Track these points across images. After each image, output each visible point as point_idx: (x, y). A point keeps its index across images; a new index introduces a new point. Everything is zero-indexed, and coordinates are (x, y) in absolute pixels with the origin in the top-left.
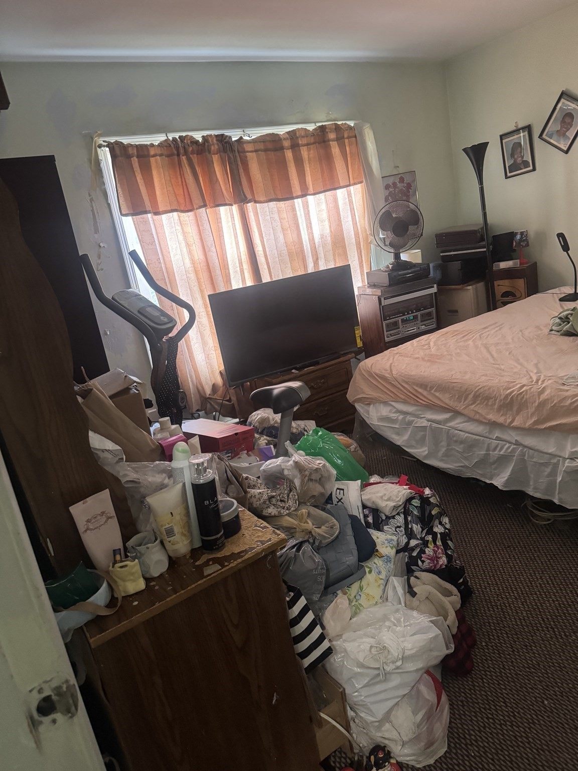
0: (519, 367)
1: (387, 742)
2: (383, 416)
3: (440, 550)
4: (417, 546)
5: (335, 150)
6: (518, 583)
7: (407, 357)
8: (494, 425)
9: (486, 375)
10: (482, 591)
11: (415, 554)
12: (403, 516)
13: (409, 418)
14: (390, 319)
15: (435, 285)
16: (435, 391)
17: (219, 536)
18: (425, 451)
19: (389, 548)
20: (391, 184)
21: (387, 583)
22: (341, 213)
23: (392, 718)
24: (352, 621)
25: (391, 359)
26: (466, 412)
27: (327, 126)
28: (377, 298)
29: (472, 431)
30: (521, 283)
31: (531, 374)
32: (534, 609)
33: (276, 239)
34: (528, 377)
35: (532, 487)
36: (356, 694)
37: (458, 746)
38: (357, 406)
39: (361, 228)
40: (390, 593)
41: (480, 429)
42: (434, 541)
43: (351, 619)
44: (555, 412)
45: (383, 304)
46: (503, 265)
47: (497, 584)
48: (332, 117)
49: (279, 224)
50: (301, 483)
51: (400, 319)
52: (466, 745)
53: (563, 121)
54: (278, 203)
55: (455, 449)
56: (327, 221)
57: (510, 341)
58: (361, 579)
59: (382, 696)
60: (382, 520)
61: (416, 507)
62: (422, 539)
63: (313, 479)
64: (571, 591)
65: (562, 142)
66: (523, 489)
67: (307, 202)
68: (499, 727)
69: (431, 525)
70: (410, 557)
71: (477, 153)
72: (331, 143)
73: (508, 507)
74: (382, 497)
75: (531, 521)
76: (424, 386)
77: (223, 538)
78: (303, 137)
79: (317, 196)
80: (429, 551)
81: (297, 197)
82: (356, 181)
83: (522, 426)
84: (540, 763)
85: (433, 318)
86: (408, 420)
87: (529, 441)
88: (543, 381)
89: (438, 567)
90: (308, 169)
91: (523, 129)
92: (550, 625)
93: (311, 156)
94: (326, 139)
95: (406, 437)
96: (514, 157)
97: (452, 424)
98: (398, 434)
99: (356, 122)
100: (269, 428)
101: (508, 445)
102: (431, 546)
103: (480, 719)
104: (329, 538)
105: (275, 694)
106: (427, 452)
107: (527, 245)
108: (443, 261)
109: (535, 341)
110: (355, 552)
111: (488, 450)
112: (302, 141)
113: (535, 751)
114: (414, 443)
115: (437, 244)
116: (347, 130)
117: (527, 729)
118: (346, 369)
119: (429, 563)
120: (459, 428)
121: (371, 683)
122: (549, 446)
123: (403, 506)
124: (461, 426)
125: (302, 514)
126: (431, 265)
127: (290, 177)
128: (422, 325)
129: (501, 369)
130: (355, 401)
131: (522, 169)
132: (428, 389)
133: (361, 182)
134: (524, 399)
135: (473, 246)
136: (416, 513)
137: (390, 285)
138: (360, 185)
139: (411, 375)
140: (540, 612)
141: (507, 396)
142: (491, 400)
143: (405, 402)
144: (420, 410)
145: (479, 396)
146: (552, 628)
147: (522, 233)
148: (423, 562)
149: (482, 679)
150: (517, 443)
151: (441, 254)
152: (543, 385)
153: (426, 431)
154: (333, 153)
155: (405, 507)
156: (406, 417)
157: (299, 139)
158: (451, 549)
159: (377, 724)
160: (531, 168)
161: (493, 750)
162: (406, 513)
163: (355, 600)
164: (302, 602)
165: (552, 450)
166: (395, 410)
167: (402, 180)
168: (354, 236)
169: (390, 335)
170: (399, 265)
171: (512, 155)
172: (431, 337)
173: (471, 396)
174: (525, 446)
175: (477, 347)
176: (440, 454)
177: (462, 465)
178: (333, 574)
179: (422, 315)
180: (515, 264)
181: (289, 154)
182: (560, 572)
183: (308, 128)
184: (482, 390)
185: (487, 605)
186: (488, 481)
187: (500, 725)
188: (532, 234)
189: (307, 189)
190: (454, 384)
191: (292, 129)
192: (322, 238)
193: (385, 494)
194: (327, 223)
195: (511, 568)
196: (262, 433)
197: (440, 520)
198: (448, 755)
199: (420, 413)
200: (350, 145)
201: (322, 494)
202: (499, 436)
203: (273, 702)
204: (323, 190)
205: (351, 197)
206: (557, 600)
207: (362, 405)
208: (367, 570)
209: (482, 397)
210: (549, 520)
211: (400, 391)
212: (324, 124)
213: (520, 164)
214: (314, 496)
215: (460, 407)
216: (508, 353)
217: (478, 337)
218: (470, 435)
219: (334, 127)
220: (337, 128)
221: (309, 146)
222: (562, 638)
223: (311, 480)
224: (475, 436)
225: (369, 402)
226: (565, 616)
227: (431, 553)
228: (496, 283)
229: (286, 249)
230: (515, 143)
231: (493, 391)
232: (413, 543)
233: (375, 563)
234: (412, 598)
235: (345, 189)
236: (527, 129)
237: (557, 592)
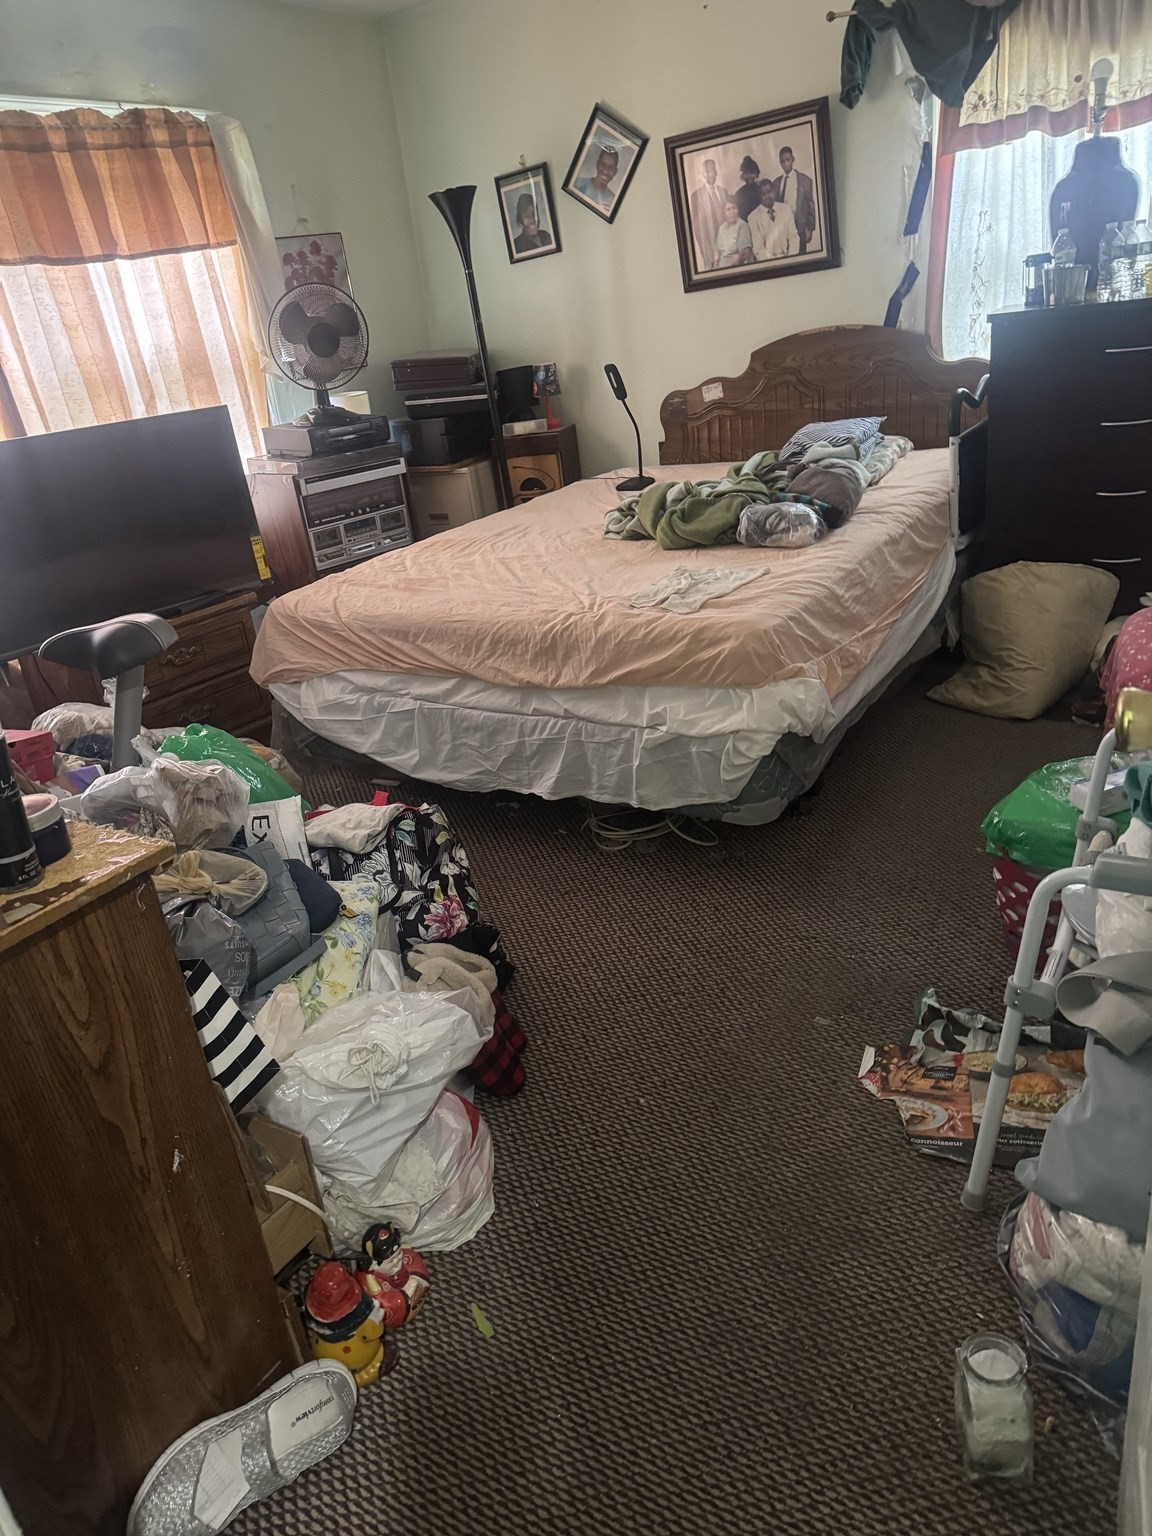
0: (561, 588)
1: (391, 1213)
2: (328, 701)
3: (454, 904)
4: (414, 901)
5: (170, 167)
6: (585, 943)
7: (365, 585)
8: (528, 689)
9: (508, 604)
10: (530, 966)
11: (411, 916)
12: (386, 852)
13: (379, 699)
14: (322, 524)
15: (402, 460)
16: (425, 640)
17: (26, 854)
18: (414, 756)
19: (366, 902)
20: (294, 255)
21: (366, 962)
22: (195, 303)
23: (398, 1173)
24: (308, 1032)
25: (335, 590)
26: (479, 672)
27: (147, 113)
28: (290, 481)
29: (493, 706)
30: (552, 462)
31: (582, 597)
32: (614, 975)
33: (51, 347)
34: (576, 602)
35: (595, 787)
36: (330, 1141)
37: (512, 1200)
38: (273, 689)
39: (241, 339)
40: (374, 977)
41: (504, 700)
42: (444, 889)
43: (305, 1028)
44: (622, 654)
45: (304, 493)
46: (520, 428)
47: (553, 951)
48: (159, 95)
49: (55, 314)
50: (178, 807)
51: (341, 524)
52: (525, 1196)
53: (600, 164)
54: (49, 267)
55: (465, 744)
56: (166, 316)
57: (543, 552)
58: (317, 959)
59: (378, 1135)
60: (348, 866)
61: (409, 833)
62: (422, 888)
63: (202, 800)
64: (666, 938)
65: (601, 201)
66: (582, 793)
67: (117, 273)
68: (574, 1155)
69: (436, 863)
70: (404, 923)
71: (457, 205)
72: (158, 149)
73: (561, 834)
74: (343, 825)
75: (597, 848)
76: (402, 634)
77: (36, 862)
78: (94, 129)
79: (138, 261)
80: (436, 908)
81: (94, 259)
82: (221, 239)
83: (574, 683)
84: (640, 1187)
85: (404, 525)
86: (379, 703)
87: (586, 708)
88: (601, 605)
89: (454, 932)
90: (112, 200)
91: (534, 169)
92: (639, 991)
93: (117, 172)
94: (147, 141)
95: (377, 736)
96: (522, 223)
97: (457, 699)
98: (361, 732)
99: (211, 114)
100: (84, 739)
101: (553, 721)
102: (439, 898)
103: (543, 1152)
104: (249, 898)
105: (176, 1153)
106: (417, 758)
107: (558, 391)
108: (413, 417)
109: (582, 550)
110: (304, 915)
111: (522, 734)
112: (92, 138)
113: (631, 1172)
114: (391, 745)
115: (397, 382)
116: (191, 127)
117: (617, 1146)
118: (240, 625)
119: (438, 928)
120: (471, 705)
121: (355, 1116)
122: (617, 712)
123: (384, 834)
124: (473, 700)
125: (188, 860)
126: (391, 424)
127: (73, 213)
128: (385, 539)
129: (531, 594)
130: (266, 681)
131: (537, 247)
132: (411, 639)
133: (232, 243)
134: (574, 637)
135: (465, 388)
136: (408, 842)
137: (315, 455)
138: (229, 248)
139: (377, 617)
140: (623, 977)
141: (546, 634)
142: (520, 646)
143: (369, 670)
144: (398, 682)
145: (499, 641)
146: (642, 995)
147: (547, 369)
148: (427, 928)
149: (541, 1094)
150: (568, 715)
151: (407, 403)
152: (602, 611)
153: (412, 719)
154: (166, 172)
155: (388, 836)
156: (374, 697)
157: (86, 132)
158: (472, 900)
159: (372, 1185)
160: (553, 246)
161: (568, 1190)
162: (391, 845)
163: (310, 997)
164: (212, 984)
165: (621, 716)
166: (352, 687)
167: (316, 249)
168: (228, 355)
169: (326, 556)
170: (328, 416)
171: (519, 220)
172: (405, 553)
173: (486, 643)
174: (581, 719)
175: (488, 564)
176: (442, 756)
177: (480, 769)
178: (264, 957)
179: (383, 519)
180: (539, 426)
181: (64, 163)
182: (648, 915)
183: (104, 111)
184: (504, 629)
185: (540, 985)
186: (525, 791)
187: (576, 1152)
188: (563, 371)
189: (115, 244)
190: (455, 625)
191: (68, 108)
192: (158, 353)
193: (349, 820)
194: (166, 321)
195: (573, 923)
196: (69, 751)
197: (450, 854)
198: (496, 1219)
199: (399, 686)
200: (200, 162)
201: (225, 828)
202: (538, 707)
203: (175, 1168)
204: (150, 249)
205: (214, 270)
206: (647, 955)
207: (284, 686)
208: (329, 943)
209: (505, 641)
210: (625, 843)
211: (356, 649)
212: (140, 107)
213: (534, 236)
214: (208, 832)
215: (468, 664)
216: (541, 569)
217: (489, 549)
218: (489, 714)
219: (162, 117)
220: (170, 121)
221: (109, 151)
222: (658, 1007)
223: (200, 800)
224: (498, 715)
225: (296, 677)
226: (661, 975)
227: (441, 911)
228: (511, 463)
229: (78, 370)
230: (523, 195)
231: (523, 630)
232: (407, 896)
233: (341, 929)
234: (413, 983)
235: (199, 253)
236: (541, 170)
237: (646, 944)
